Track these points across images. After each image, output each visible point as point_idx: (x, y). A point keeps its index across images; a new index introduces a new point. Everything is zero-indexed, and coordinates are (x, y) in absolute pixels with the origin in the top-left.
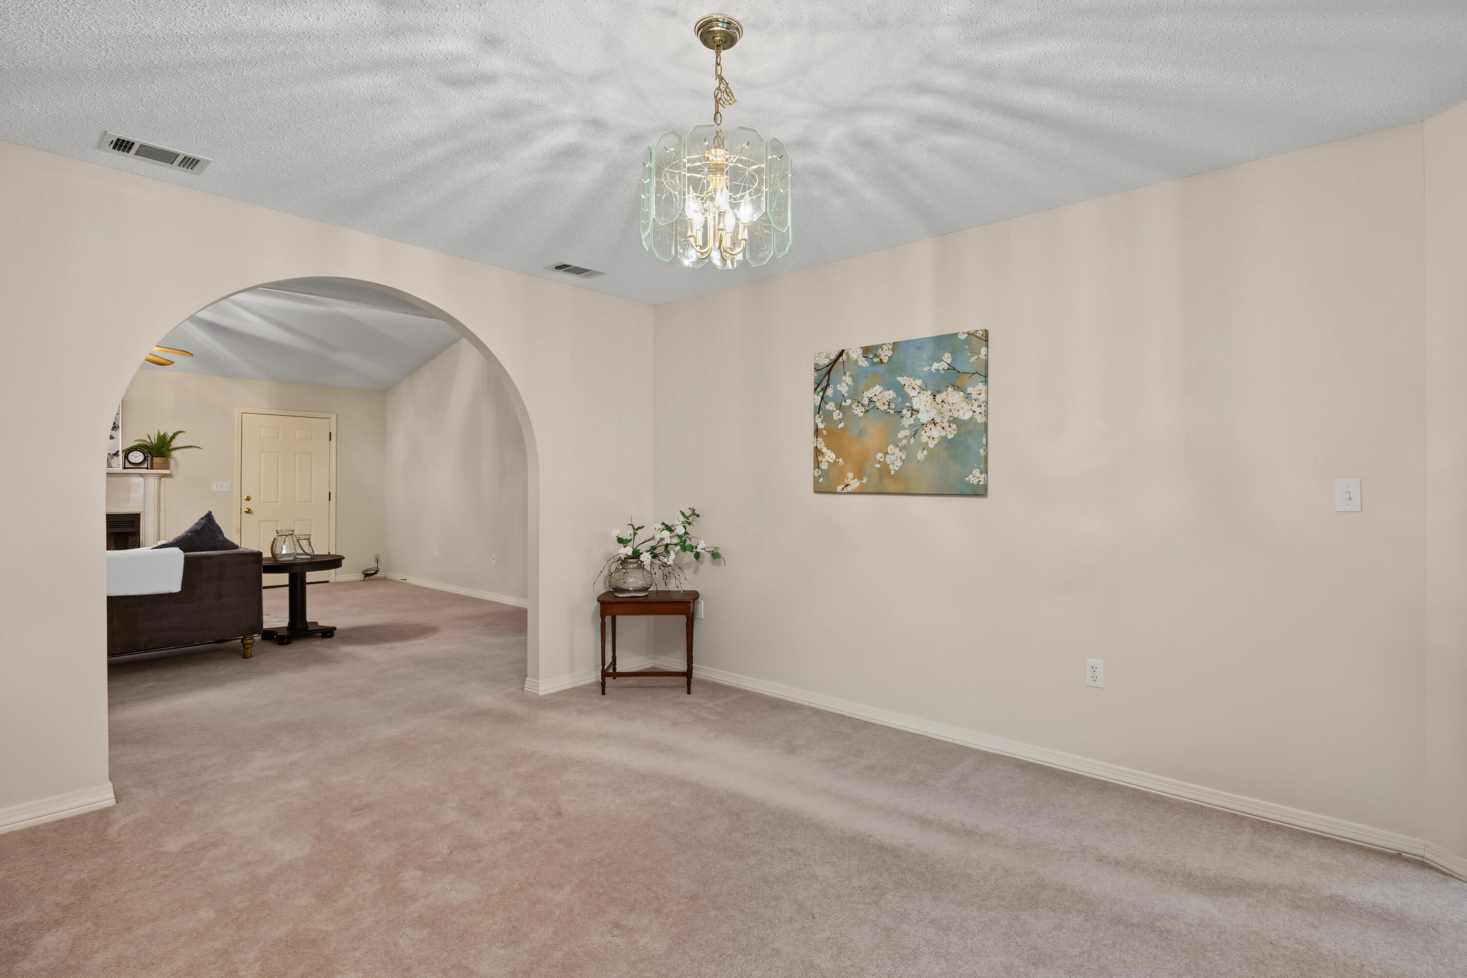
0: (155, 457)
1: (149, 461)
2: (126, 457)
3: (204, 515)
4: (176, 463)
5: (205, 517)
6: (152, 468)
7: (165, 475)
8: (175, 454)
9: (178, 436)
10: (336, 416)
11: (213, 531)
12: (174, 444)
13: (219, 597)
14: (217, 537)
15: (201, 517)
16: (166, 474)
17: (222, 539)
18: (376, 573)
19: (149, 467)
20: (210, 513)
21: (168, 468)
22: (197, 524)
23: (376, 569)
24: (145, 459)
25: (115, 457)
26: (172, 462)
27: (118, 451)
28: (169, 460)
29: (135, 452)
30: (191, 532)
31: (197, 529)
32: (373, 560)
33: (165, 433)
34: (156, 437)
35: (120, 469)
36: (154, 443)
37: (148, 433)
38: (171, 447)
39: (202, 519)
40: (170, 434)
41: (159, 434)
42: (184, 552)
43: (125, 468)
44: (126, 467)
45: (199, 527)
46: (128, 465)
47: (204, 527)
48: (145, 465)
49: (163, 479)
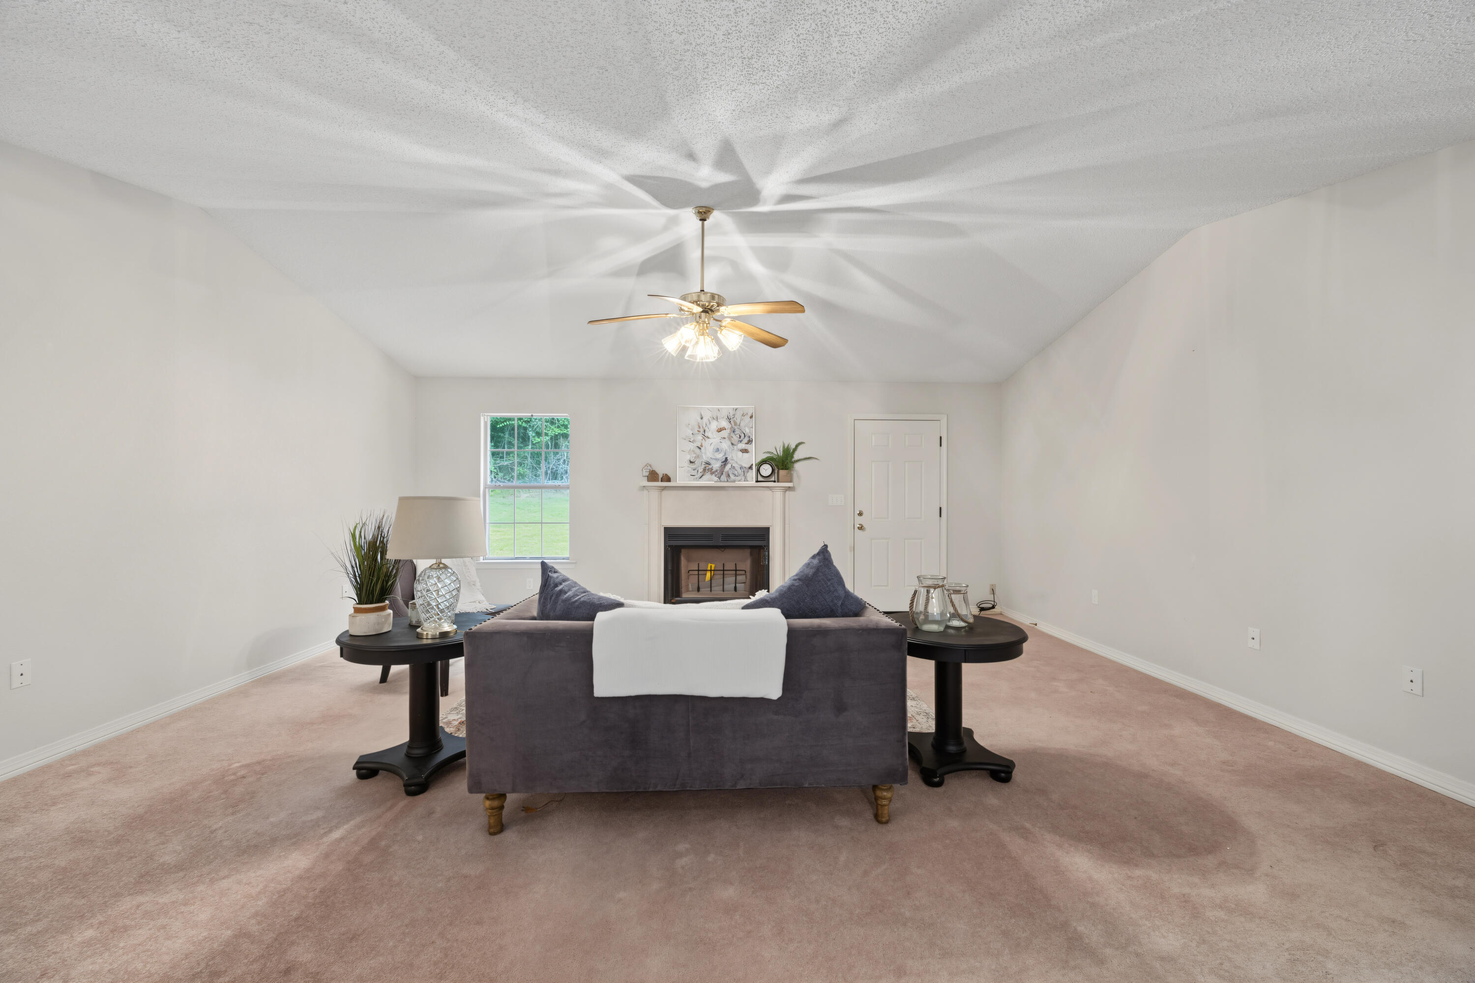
0: (781, 469)
1: (776, 475)
2: (758, 470)
3: (816, 551)
4: (798, 477)
5: (818, 554)
6: (778, 482)
7: (789, 489)
8: (797, 466)
9: (800, 447)
10: (946, 417)
11: (829, 580)
12: (797, 456)
13: (840, 708)
14: (836, 590)
15: (813, 554)
16: (789, 487)
17: (842, 593)
18: (993, 607)
19: (776, 480)
20: (825, 547)
21: (791, 481)
22: (808, 565)
23: (993, 603)
24: (773, 470)
25: (750, 470)
26: (795, 475)
27: (752, 465)
28: (792, 472)
29: (765, 465)
30: (799, 579)
31: (807, 576)
32: (988, 590)
33: (788, 445)
34: (781, 451)
35: (753, 483)
36: (779, 454)
37: (774, 446)
38: (793, 460)
39: (814, 557)
40: (793, 446)
41: (784, 446)
42: (787, 616)
43: (757, 481)
44: (759, 480)
45: (810, 572)
46: (760, 479)
47: (818, 570)
48: (773, 479)
49: (787, 492)
